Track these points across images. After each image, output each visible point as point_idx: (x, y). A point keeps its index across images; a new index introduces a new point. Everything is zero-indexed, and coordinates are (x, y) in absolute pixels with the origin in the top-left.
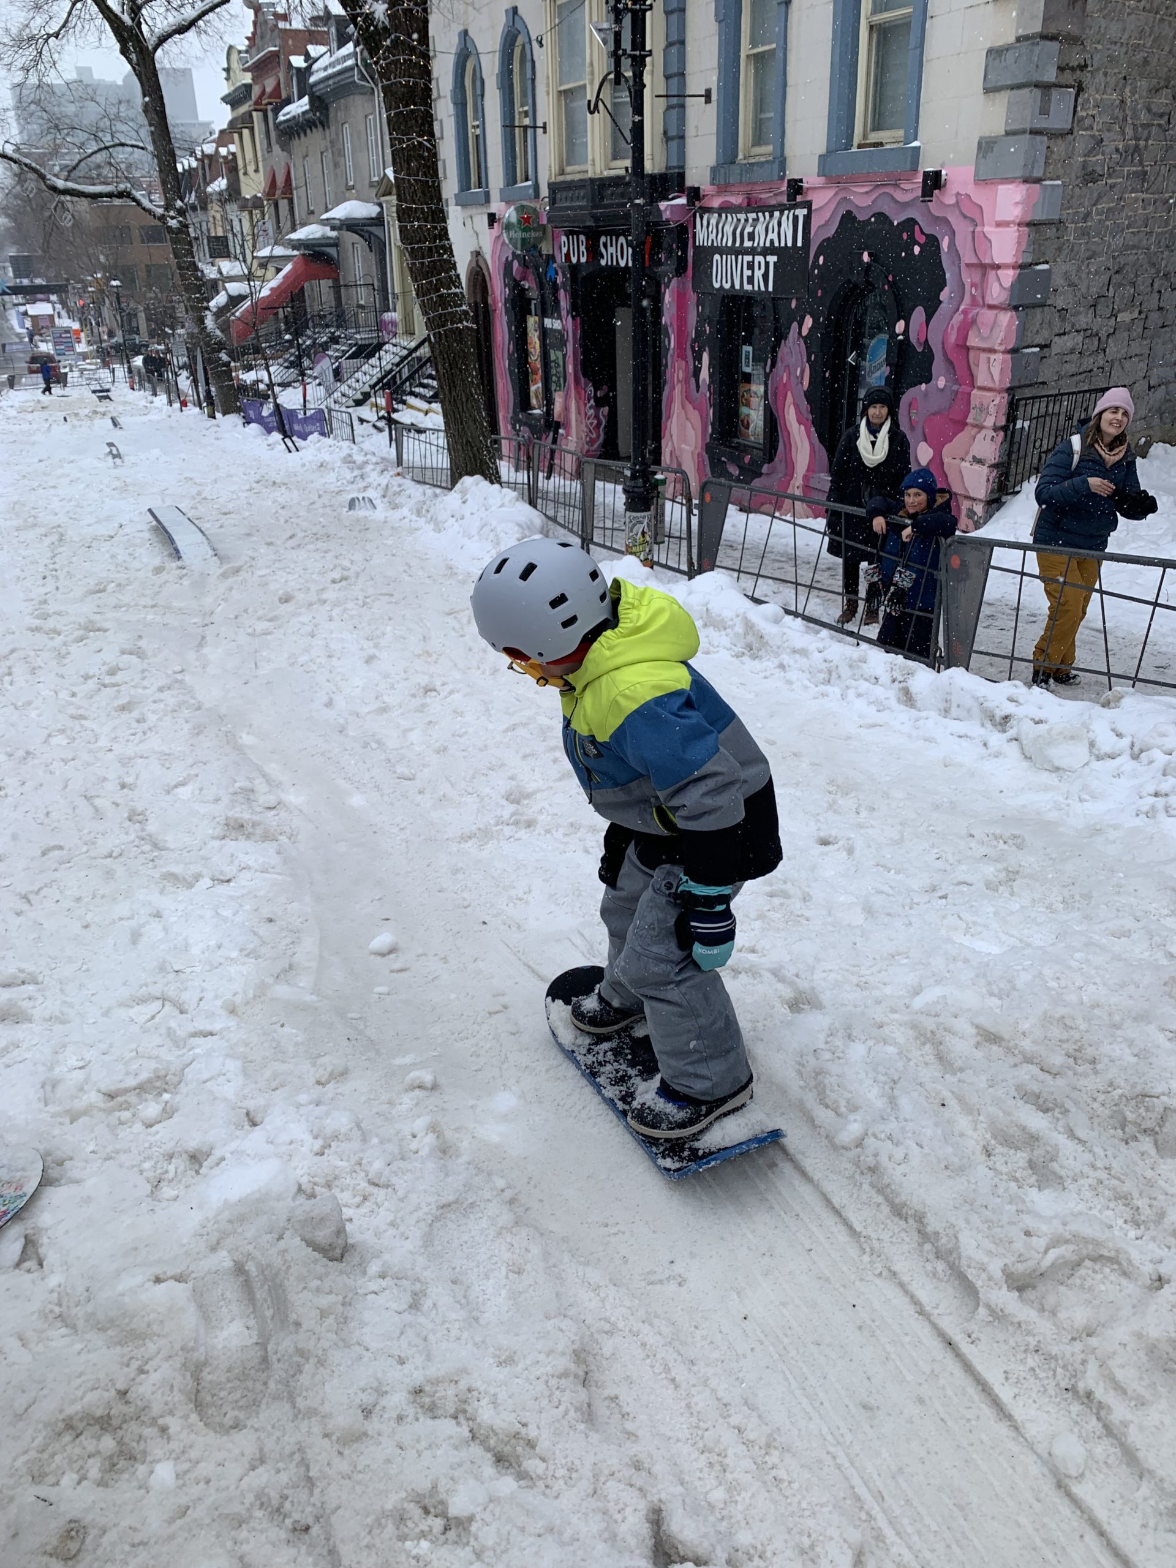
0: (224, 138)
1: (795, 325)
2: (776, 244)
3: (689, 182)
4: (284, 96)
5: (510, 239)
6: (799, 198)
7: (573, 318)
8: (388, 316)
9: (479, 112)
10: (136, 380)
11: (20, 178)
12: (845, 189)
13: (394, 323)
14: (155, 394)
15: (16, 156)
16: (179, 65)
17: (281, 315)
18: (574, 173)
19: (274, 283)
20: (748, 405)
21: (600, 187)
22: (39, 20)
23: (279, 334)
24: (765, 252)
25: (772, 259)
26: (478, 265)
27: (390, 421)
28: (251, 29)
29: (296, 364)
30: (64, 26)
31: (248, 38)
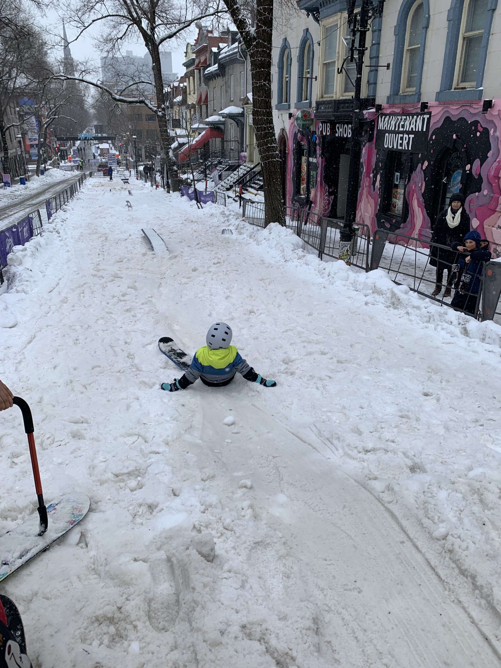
0: (182, 80)
1: (420, 165)
2: (414, 130)
3: (377, 102)
4: (208, 63)
5: (298, 124)
6: (426, 110)
7: (322, 158)
8: (243, 154)
9: (289, 72)
10: (139, 175)
11: (102, 94)
12: (446, 107)
13: (245, 157)
14: (146, 182)
15: (101, 86)
16: (168, 51)
17: (199, 152)
18: (327, 98)
19: (197, 139)
20: (396, 198)
21: (338, 104)
22: (115, 32)
23: (198, 159)
24: (408, 133)
25: (412, 136)
26: (283, 134)
27: (241, 198)
28: (197, 37)
29: (204, 172)
30: (124, 35)
31: (195, 40)
